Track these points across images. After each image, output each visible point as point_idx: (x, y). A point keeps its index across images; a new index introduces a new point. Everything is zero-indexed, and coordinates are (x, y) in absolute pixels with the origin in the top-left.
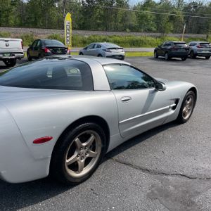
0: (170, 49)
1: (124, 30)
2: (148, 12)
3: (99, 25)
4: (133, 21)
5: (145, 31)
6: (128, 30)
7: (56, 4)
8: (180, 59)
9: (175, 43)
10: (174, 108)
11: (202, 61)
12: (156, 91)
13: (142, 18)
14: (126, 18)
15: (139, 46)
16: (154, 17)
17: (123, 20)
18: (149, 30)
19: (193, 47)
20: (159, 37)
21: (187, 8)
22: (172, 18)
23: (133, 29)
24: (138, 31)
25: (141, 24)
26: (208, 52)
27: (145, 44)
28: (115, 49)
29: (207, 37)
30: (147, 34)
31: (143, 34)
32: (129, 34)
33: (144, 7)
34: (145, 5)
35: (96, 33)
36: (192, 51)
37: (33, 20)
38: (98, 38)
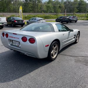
0: (62, 19)
1: (41, 12)
2: (50, 5)
3: (31, 10)
4: (45, 8)
5: (50, 12)
6: (43, 12)
7: (12, 2)
8: (66, 23)
9: (64, 17)
10: (74, 38)
11: (74, 23)
12: (70, 32)
13: (48, 7)
14: (42, 7)
15: (48, 19)
16: (53, 7)
17: (41, 8)
18: (51, 12)
19: (70, 18)
20: (56, 15)
21: (65, 3)
22: (60, 7)
23: (45, 12)
24: (47, 13)
25: (48, 9)
26: (76, 20)
27: (50, 17)
28: (42, 20)
29: (74, 14)
30: (51, 14)
31: (49, 14)
32: (44, 14)
33: (48, 3)
34: (49, 2)
35: (30, 14)
36: (70, 19)
37: (3, 9)
38: (31, 16)
